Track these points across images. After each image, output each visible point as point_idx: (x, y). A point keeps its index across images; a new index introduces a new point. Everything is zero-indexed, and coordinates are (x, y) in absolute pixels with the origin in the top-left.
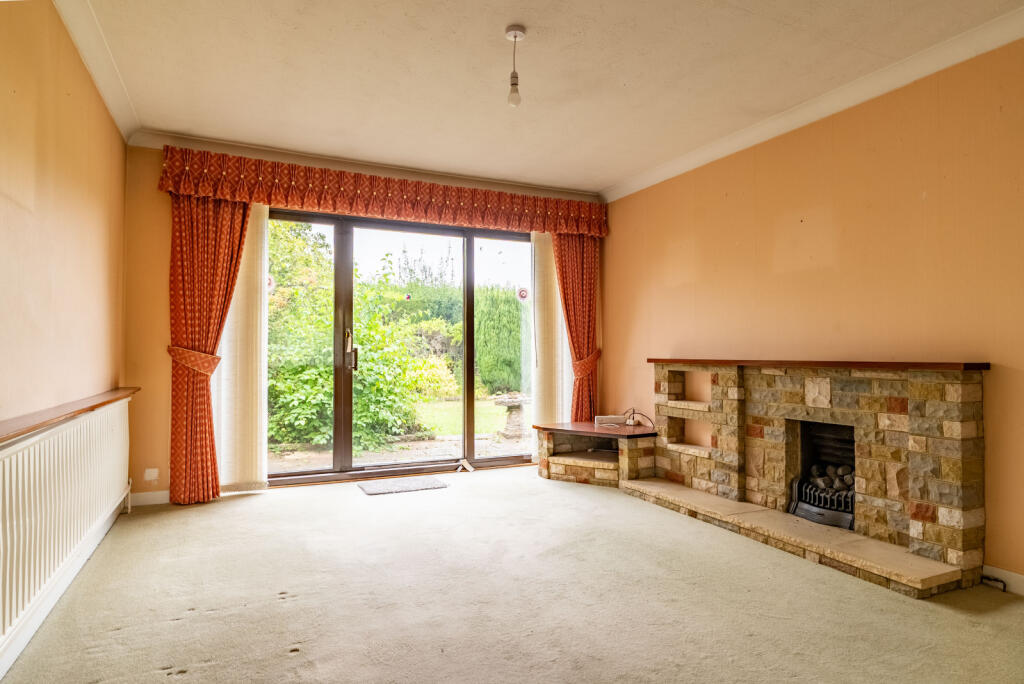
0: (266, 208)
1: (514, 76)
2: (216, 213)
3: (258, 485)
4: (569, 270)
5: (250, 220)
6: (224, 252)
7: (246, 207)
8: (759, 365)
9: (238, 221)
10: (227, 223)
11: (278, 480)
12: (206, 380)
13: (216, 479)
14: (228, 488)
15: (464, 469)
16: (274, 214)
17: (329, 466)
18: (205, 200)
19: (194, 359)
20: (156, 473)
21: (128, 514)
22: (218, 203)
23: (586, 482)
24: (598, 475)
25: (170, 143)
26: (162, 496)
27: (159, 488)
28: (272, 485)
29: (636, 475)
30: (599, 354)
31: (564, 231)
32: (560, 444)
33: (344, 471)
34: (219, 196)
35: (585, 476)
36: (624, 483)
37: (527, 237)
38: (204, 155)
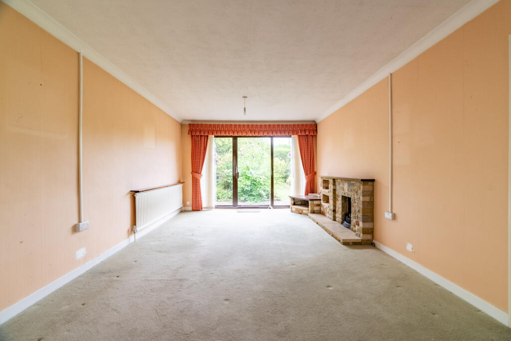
0: (214, 136)
1: (245, 109)
2: (201, 138)
3: (212, 208)
4: (303, 146)
5: (209, 140)
6: (202, 148)
7: (207, 136)
8: (338, 178)
9: (206, 140)
10: (203, 141)
11: (217, 207)
12: (199, 180)
13: (201, 205)
14: (205, 208)
15: (270, 208)
16: (216, 137)
17: (232, 204)
18: (198, 136)
19: (196, 175)
20: (189, 203)
21: (182, 211)
22: (201, 136)
23: (301, 214)
24: (304, 211)
25: (190, 123)
26: (190, 208)
27: (190, 206)
28: (216, 208)
29: (313, 212)
30: (315, 173)
31: (300, 134)
32: (296, 202)
33: (235, 206)
34: (201, 134)
35: (300, 212)
36: (310, 214)
37: (290, 136)
38: (198, 125)
